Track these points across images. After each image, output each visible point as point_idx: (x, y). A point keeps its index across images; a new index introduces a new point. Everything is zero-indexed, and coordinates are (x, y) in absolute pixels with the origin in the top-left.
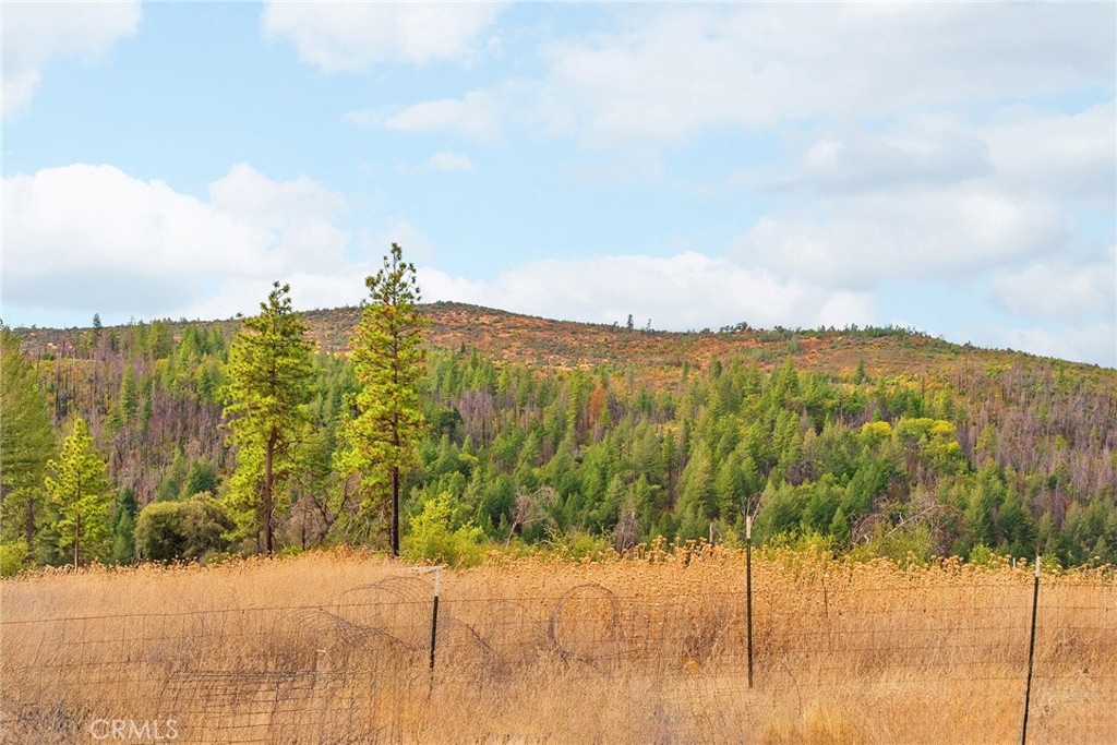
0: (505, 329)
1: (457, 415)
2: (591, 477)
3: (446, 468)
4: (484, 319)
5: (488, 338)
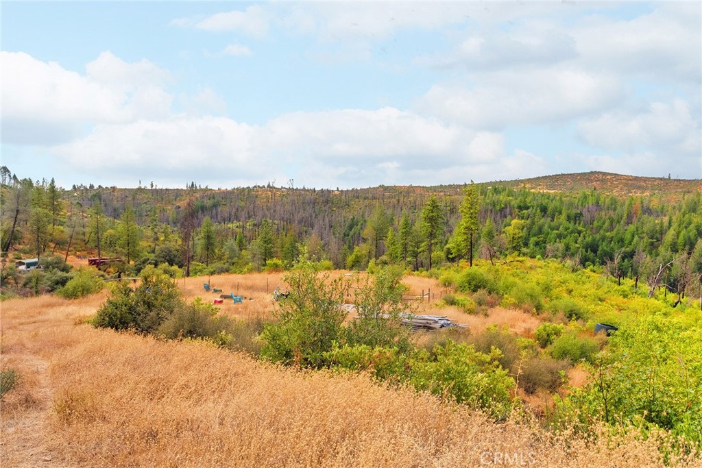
0: (616, 181)
1: (581, 214)
2: (628, 236)
3: (572, 232)
4: (608, 177)
5: (609, 184)
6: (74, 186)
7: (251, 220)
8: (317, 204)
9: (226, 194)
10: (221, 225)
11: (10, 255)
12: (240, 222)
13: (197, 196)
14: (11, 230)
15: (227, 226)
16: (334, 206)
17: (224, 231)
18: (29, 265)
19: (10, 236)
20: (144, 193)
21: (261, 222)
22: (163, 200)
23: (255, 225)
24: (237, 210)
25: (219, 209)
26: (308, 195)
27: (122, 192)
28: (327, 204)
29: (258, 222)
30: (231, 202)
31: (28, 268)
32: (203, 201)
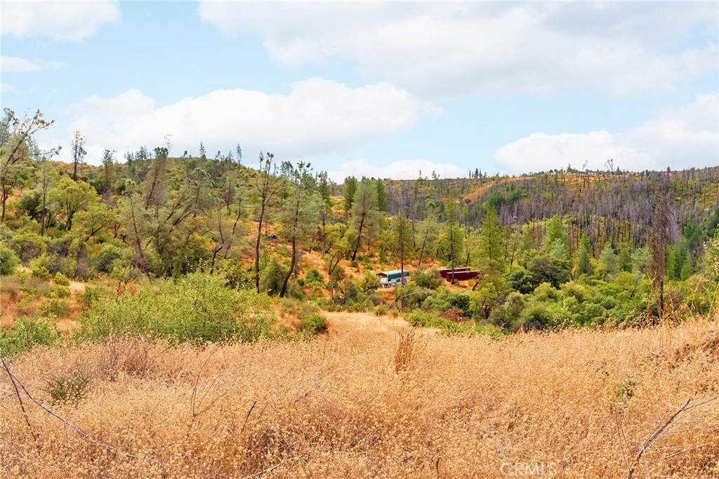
7: (565, 216)
8: (652, 193)
9: (526, 183)
10: (528, 224)
11: (359, 265)
12: (551, 219)
13: (488, 186)
14: (357, 236)
15: (536, 224)
16: (677, 194)
17: (533, 230)
18: (390, 277)
19: (356, 243)
20: (426, 185)
21: (581, 219)
22: (448, 192)
23: (573, 223)
24: (542, 202)
25: (521, 202)
26: (636, 181)
27: (399, 185)
28: (667, 192)
29: (578, 219)
30: (535, 193)
31: (389, 280)
32: (500, 193)
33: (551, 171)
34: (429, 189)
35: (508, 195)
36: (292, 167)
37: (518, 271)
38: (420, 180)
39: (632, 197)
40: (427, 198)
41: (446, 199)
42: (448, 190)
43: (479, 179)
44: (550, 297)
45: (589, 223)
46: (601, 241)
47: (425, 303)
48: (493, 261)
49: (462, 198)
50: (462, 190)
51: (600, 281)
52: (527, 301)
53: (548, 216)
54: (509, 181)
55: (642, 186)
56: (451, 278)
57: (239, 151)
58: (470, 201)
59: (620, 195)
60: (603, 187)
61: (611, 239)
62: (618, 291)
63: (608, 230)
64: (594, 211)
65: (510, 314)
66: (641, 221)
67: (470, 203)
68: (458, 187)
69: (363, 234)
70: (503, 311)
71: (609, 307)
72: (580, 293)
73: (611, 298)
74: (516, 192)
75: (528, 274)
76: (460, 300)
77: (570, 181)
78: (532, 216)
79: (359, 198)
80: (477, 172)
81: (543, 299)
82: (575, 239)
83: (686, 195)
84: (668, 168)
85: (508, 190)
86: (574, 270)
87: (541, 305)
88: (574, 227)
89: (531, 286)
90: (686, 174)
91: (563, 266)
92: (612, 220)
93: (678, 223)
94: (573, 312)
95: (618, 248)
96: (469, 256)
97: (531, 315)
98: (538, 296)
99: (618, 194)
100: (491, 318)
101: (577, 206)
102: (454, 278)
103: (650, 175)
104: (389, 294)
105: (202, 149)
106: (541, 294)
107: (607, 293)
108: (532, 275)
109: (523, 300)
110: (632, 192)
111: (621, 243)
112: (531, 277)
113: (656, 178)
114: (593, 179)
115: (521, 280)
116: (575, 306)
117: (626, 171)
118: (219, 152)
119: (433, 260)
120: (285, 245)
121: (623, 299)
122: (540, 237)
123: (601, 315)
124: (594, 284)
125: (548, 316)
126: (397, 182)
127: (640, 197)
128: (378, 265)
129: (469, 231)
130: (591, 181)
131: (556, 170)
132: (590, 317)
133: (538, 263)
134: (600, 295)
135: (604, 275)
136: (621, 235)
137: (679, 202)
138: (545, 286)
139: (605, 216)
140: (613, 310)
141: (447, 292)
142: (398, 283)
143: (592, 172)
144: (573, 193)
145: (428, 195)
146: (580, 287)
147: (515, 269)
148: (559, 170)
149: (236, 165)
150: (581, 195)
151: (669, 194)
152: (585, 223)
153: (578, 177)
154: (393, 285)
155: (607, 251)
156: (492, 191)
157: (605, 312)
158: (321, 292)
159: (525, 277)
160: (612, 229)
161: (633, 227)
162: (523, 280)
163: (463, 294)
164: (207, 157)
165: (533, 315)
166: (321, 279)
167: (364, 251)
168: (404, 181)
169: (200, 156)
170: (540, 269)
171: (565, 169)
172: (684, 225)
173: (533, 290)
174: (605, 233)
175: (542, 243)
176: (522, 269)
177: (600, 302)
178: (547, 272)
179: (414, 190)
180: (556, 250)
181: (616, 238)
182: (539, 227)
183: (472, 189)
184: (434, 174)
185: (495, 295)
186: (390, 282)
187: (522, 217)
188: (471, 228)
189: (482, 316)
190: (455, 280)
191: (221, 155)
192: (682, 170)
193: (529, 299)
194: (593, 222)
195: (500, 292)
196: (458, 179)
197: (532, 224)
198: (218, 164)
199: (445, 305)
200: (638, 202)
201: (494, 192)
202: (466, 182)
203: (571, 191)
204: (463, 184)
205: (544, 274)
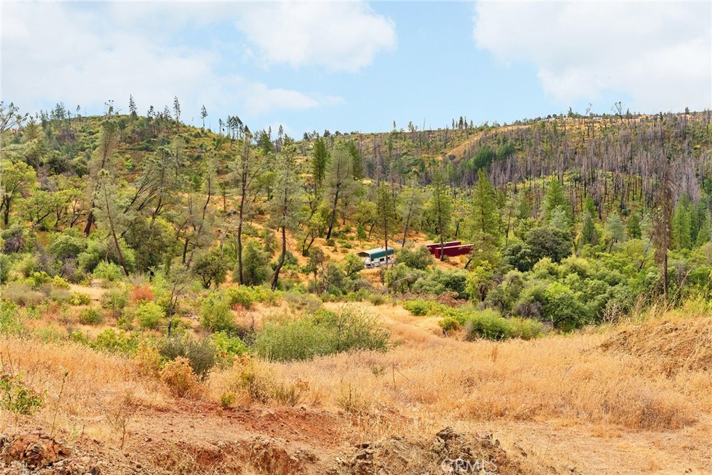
6: (306, 135)
7: (566, 173)
8: (667, 141)
9: (520, 133)
10: (524, 183)
11: (336, 243)
12: (551, 177)
13: (475, 139)
14: (331, 210)
15: (533, 183)
16: (696, 141)
17: (530, 190)
18: (373, 257)
19: (331, 218)
20: (401, 139)
21: (585, 176)
22: (429, 148)
23: (576, 180)
24: (539, 157)
25: (515, 157)
26: (649, 127)
27: (369, 140)
28: (685, 139)
29: (582, 175)
30: (531, 145)
31: (372, 260)
32: (489, 147)
33: (549, 117)
34: (406, 144)
35: (498, 149)
36: (241, 123)
37: (515, 245)
38: (395, 134)
39: (644, 147)
40: (404, 154)
41: (427, 156)
42: (428, 145)
43: (464, 129)
44: (551, 273)
45: (594, 179)
46: (608, 201)
47: (415, 285)
48: (487, 234)
49: (446, 154)
50: (445, 144)
51: (604, 254)
52: (527, 280)
53: (547, 173)
54: (500, 131)
55: (655, 133)
56: (440, 254)
57: (177, 107)
58: (454, 157)
59: (630, 144)
60: (610, 135)
61: (620, 198)
62: (624, 264)
63: (616, 187)
64: (600, 165)
65: (509, 294)
66: (654, 175)
67: (455, 160)
68: (440, 141)
69: (338, 208)
70: (500, 291)
71: (614, 283)
72: (583, 268)
73: (616, 272)
74: (509, 144)
75: (526, 248)
76: (454, 281)
77: (571, 129)
78: (529, 173)
79: (332, 166)
80: (461, 121)
81: (543, 277)
82: (579, 199)
83: (706, 142)
84: (687, 109)
85: (499, 143)
86: (577, 237)
87: (541, 284)
88: (577, 185)
89: (529, 260)
90: (706, 116)
91: (564, 238)
92: (621, 175)
93: (697, 175)
94: (575, 290)
95: (628, 209)
96: (458, 227)
97: (530, 296)
98: (537, 273)
99: (627, 143)
100: (488, 300)
101: (580, 160)
102: (444, 254)
103: (664, 119)
104: (372, 276)
105: (132, 105)
106: (541, 271)
107: (613, 267)
108: (531, 249)
109: (521, 279)
110: (643, 140)
111: (631, 203)
112: (530, 251)
113: (671, 123)
114: (597, 125)
115: (519, 255)
116: (577, 284)
117: (637, 114)
118: (152, 107)
119: (417, 233)
120: (249, 223)
121: (629, 274)
122: (538, 198)
123: (604, 293)
124: (598, 257)
125: (549, 296)
126: (368, 136)
127: (653, 146)
128: (356, 242)
129: (456, 193)
130: (596, 129)
131: (555, 116)
132: (593, 295)
133: (537, 236)
134: (603, 270)
135: (609, 246)
136: (631, 193)
137: (698, 151)
138: (545, 262)
139: (613, 170)
140: (617, 287)
141: (439, 273)
142: (382, 263)
143: (597, 116)
144: (575, 144)
145: (405, 151)
146: (582, 262)
147: (511, 242)
148: (558, 115)
149: (174, 123)
150: (585, 145)
151: (687, 141)
152: (589, 180)
153: (581, 124)
154: (376, 265)
155: (614, 217)
156: (480, 145)
157: (609, 288)
158: (298, 277)
159: (523, 250)
160: (620, 186)
161: (645, 183)
162: (521, 255)
163: (456, 274)
164: (139, 115)
165: (533, 295)
166: (295, 262)
167: (339, 226)
168: (375, 135)
169: (129, 113)
170: (539, 242)
171: (566, 113)
172: (704, 178)
173: (532, 265)
174: (612, 192)
175: (541, 209)
176: (519, 242)
177: (604, 277)
178: (547, 245)
179: (388, 146)
180: (556, 218)
181: (625, 196)
182: (537, 186)
183: (456, 143)
184: (410, 125)
185: (491, 274)
186: (372, 262)
187: (516, 175)
188: (457, 190)
189: (478, 297)
190: (445, 256)
191: (154, 110)
192: (703, 111)
193: (528, 277)
194: (599, 178)
195: (495, 269)
196: (439, 130)
197: (529, 182)
198: (152, 122)
199: (437, 288)
200: (651, 152)
201: (483, 145)
202: (448, 134)
203: (572, 142)
204: (446, 138)
205: (543, 247)
